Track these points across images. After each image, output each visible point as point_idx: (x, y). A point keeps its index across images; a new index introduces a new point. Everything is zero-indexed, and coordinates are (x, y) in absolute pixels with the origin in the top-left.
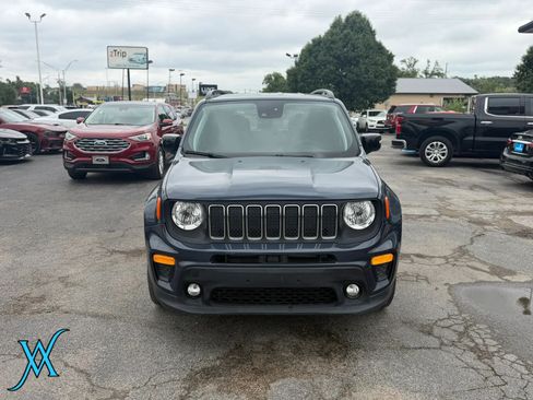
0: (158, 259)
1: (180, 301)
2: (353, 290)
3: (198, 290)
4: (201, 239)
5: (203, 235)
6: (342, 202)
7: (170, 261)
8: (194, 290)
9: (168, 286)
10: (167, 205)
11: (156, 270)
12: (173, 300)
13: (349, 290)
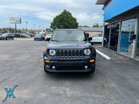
0: (46, 61)
1: (51, 70)
2: (86, 67)
3: (55, 67)
4: (55, 57)
5: (56, 56)
6: (84, 49)
7: (49, 61)
8: (54, 67)
9: (48, 67)
10: (48, 50)
11: (46, 63)
12: (49, 69)
13: (85, 67)
